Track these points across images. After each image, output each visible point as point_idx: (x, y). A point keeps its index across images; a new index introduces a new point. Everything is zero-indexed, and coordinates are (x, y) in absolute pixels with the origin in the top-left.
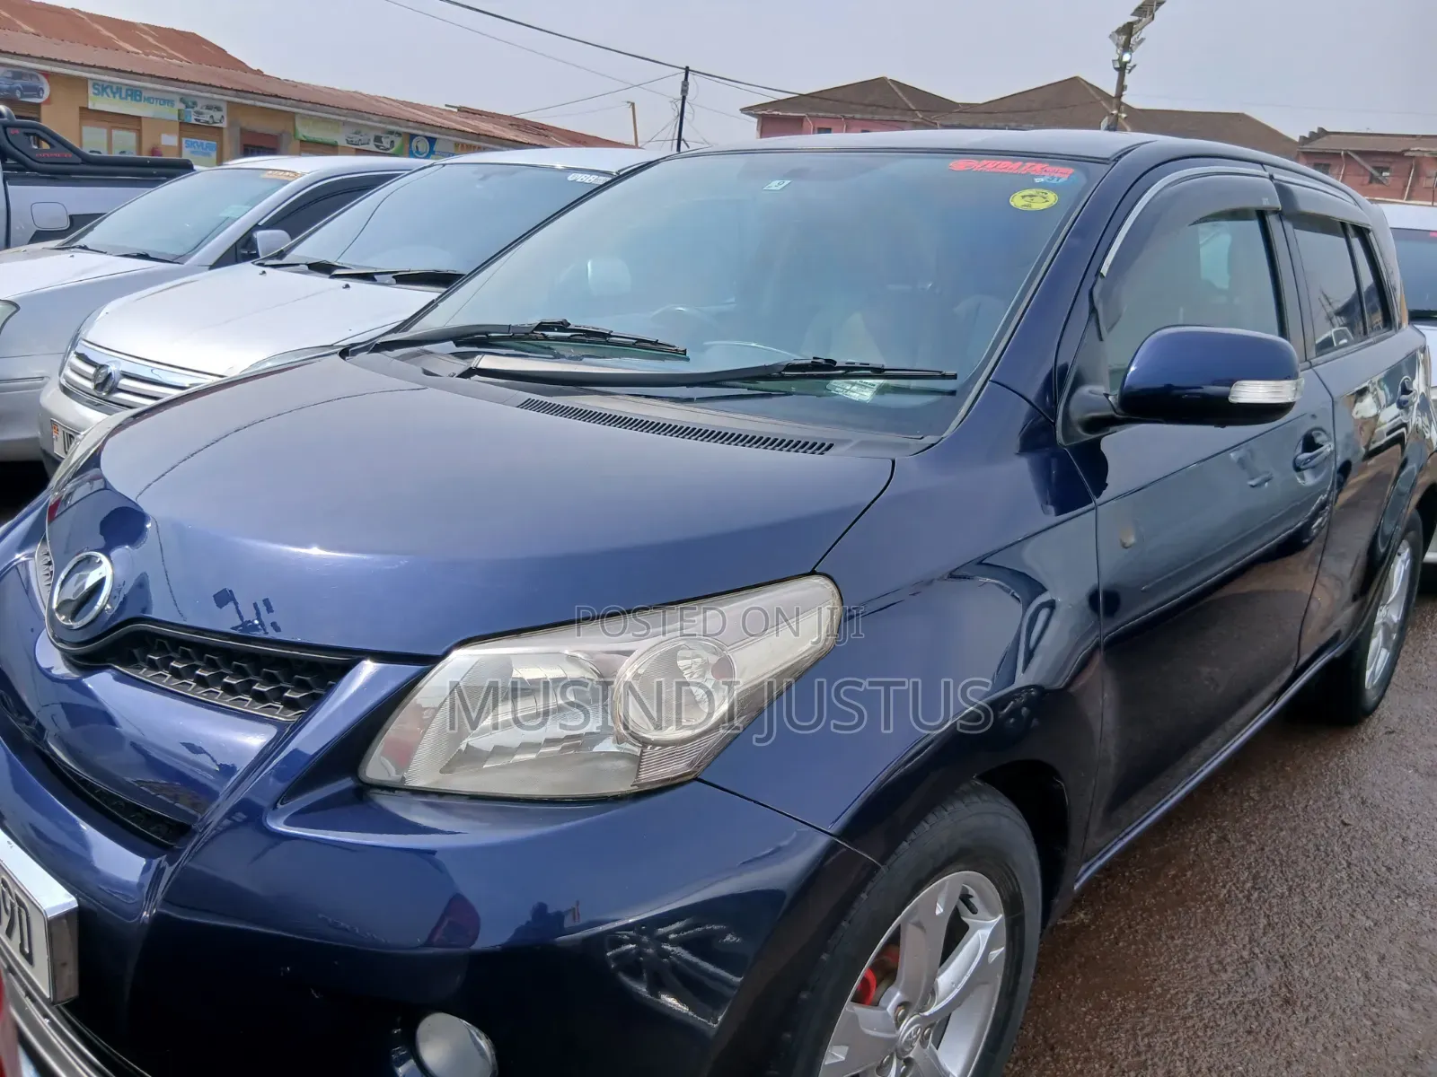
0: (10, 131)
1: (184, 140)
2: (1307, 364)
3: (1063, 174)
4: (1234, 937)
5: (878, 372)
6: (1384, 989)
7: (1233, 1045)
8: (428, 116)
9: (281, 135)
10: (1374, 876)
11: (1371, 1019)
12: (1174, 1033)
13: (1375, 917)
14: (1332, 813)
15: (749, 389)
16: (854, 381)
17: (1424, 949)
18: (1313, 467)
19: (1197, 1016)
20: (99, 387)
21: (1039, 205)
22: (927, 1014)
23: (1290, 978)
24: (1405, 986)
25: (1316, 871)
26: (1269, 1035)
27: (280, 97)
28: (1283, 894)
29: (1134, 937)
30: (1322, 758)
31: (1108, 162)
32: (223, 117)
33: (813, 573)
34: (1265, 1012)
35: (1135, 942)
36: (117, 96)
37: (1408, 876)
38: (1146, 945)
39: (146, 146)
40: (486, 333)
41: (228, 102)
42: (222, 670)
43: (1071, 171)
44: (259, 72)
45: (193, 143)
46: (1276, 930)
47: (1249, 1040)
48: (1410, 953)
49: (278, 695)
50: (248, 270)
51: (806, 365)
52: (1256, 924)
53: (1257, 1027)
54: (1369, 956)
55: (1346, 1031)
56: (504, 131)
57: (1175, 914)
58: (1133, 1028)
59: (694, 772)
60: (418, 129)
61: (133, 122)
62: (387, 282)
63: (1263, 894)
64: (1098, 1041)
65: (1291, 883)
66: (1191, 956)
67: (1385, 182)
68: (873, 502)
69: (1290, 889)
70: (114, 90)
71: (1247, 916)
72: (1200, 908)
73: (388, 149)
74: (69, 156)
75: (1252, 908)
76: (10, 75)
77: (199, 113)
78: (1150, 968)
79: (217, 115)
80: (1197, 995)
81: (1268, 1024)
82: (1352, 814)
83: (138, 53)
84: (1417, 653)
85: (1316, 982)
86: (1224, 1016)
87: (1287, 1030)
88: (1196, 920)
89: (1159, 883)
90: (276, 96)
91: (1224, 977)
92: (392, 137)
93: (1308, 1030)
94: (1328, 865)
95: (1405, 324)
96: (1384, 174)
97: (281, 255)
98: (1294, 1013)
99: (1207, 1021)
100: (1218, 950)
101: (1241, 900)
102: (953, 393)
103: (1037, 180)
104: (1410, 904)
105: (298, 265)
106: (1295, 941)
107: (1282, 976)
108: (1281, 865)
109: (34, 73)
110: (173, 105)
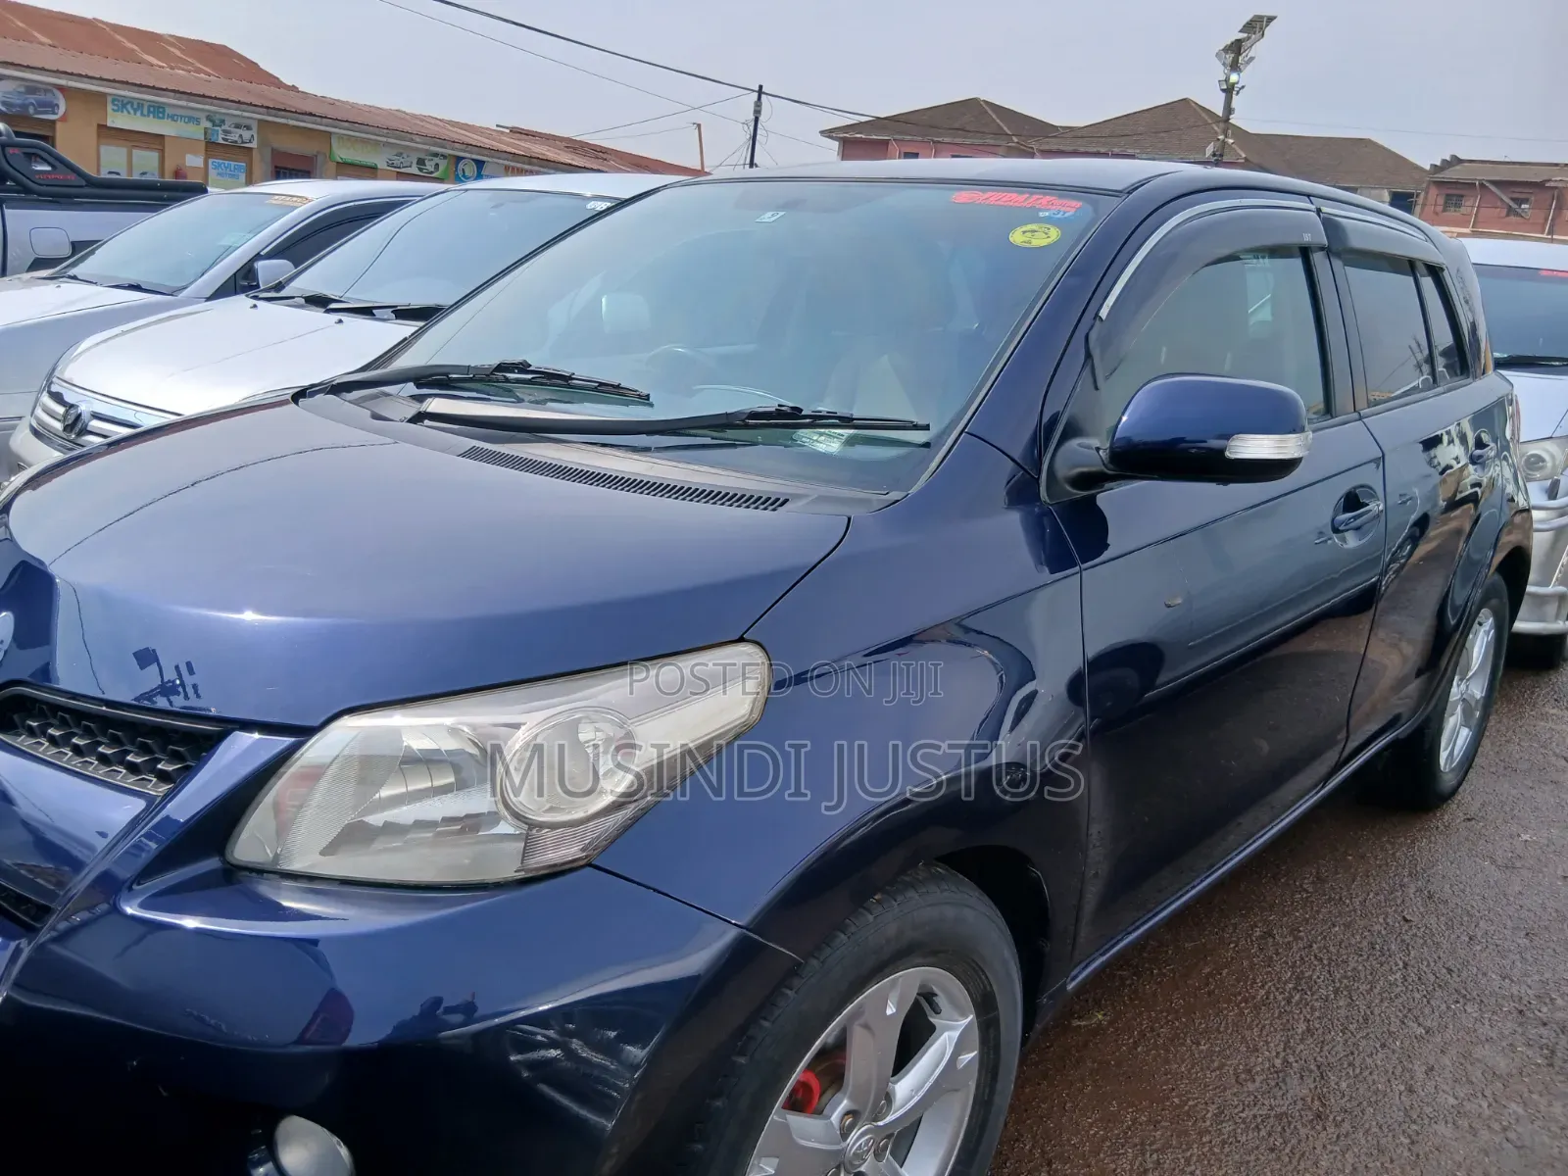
0: (10, 151)
1: (210, 161)
2: (1356, 415)
3: (1070, 208)
4: (1267, 1043)
5: (846, 422)
6: (1428, 1104)
7: (1252, 1164)
8: (475, 137)
9: (316, 156)
10: (1432, 978)
11: (1410, 1137)
12: (1188, 1150)
13: (1428, 1024)
14: (1394, 908)
15: (713, 438)
16: (822, 430)
17: (1478, 1060)
18: (1357, 529)
19: (1216, 1131)
20: (68, 428)
21: (1040, 241)
22: (881, 1123)
23: (1325, 1090)
24: (1452, 1101)
25: (1368, 972)
26: (1293, 1154)
27: (315, 115)
28: (1327, 996)
29: (1155, 1041)
30: (1388, 846)
31: (1120, 194)
32: (252, 136)
33: (741, 640)
34: (1292, 1127)
35: (1156, 1046)
36: (139, 113)
37: (1470, 979)
38: (1167, 1051)
39: (169, 166)
40: (447, 374)
41: (260, 121)
42: (98, 739)
43: (1079, 204)
44: (294, 88)
45: (220, 165)
46: (1315, 1036)
47: (1270, 1157)
48: (1462, 1065)
49: (151, 767)
50: (242, 301)
51: (771, 413)
52: (1293, 1029)
53: (1281, 1144)
54: (1416, 1067)
55: (1381, 1151)
56: (559, 154)
57: (1203, 1017)
58: (1142, 1144)
59: (587, 857)
60: (465, 151)
61: (156, 141)
62: (386, 317)
63: (1306, 996)
64: (1102, 1155)
65: (1338, 985)
66: (1216, 1064)
67: (1523, 215)
68: (819, 562)
69: (1336, 992)
70: (135, 106)
71: (1285, 1021)
72: (1233, 1009)
73: (432, 173)
74: (72, 178)
75: (1291, 1012)
76: (22, 90)
77: (226, 132)
78: (1169, 1076)
79: (246, 135)
80: (1218, 1108)
81: (1294, 1141)
82: (1415, 909)
83: (163, 67)
84: (1510, 732)
85: (1354, 1095)
86: (1246, 1130)
87: (1315, 1148)
88: (1227, 1024)
89: (1190, 982)
90: (311, 114)
91: (1251, 1087)
92: (436, 160)
93: (1337, 1148)
94: (1382, 965)
95: (1490, 372)
96: (1523, 206)
97: (279, 287)
98: (1325, 1129)
99: (1226, 1136)
100: (1248, 1057)
101: (1280, 1001)
102: (927, 445)
103: (1041, 214)
104: (1469, 1010)
105: (293, 297)
106: (1335, 1049)
107: (1316, 1087)
108: (1329, 964)
109: (50, 88)
110: (198, 123)
